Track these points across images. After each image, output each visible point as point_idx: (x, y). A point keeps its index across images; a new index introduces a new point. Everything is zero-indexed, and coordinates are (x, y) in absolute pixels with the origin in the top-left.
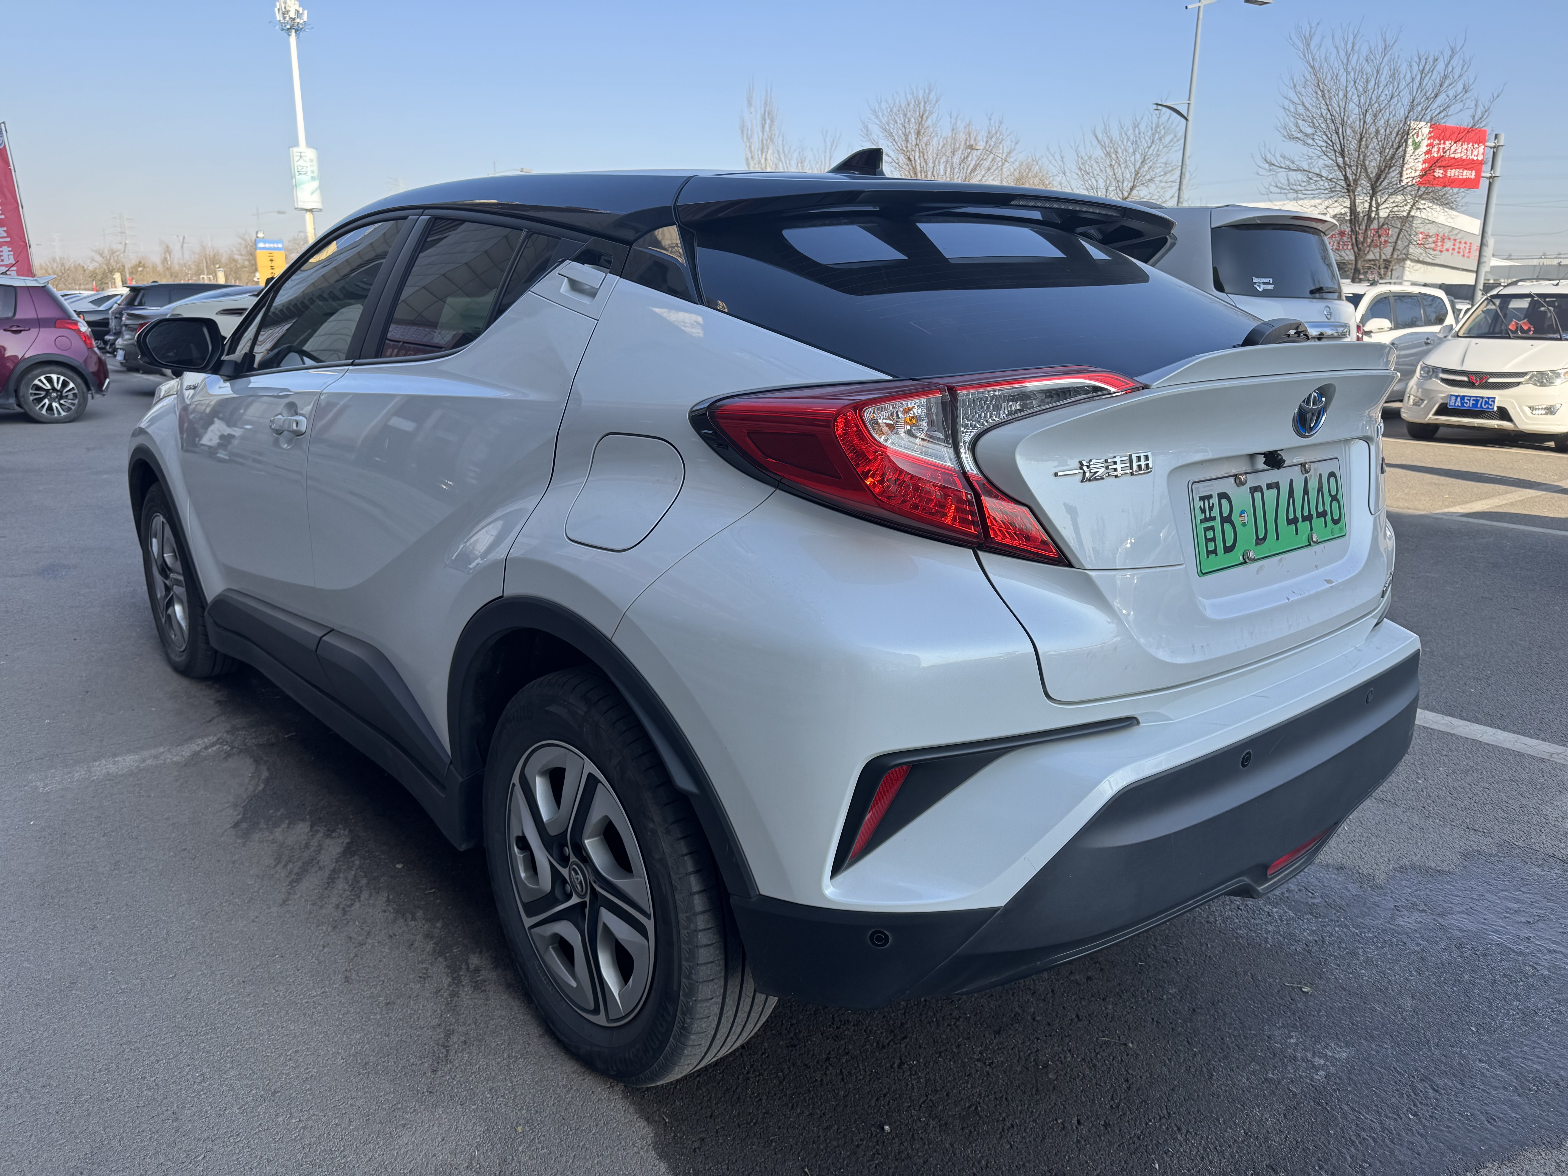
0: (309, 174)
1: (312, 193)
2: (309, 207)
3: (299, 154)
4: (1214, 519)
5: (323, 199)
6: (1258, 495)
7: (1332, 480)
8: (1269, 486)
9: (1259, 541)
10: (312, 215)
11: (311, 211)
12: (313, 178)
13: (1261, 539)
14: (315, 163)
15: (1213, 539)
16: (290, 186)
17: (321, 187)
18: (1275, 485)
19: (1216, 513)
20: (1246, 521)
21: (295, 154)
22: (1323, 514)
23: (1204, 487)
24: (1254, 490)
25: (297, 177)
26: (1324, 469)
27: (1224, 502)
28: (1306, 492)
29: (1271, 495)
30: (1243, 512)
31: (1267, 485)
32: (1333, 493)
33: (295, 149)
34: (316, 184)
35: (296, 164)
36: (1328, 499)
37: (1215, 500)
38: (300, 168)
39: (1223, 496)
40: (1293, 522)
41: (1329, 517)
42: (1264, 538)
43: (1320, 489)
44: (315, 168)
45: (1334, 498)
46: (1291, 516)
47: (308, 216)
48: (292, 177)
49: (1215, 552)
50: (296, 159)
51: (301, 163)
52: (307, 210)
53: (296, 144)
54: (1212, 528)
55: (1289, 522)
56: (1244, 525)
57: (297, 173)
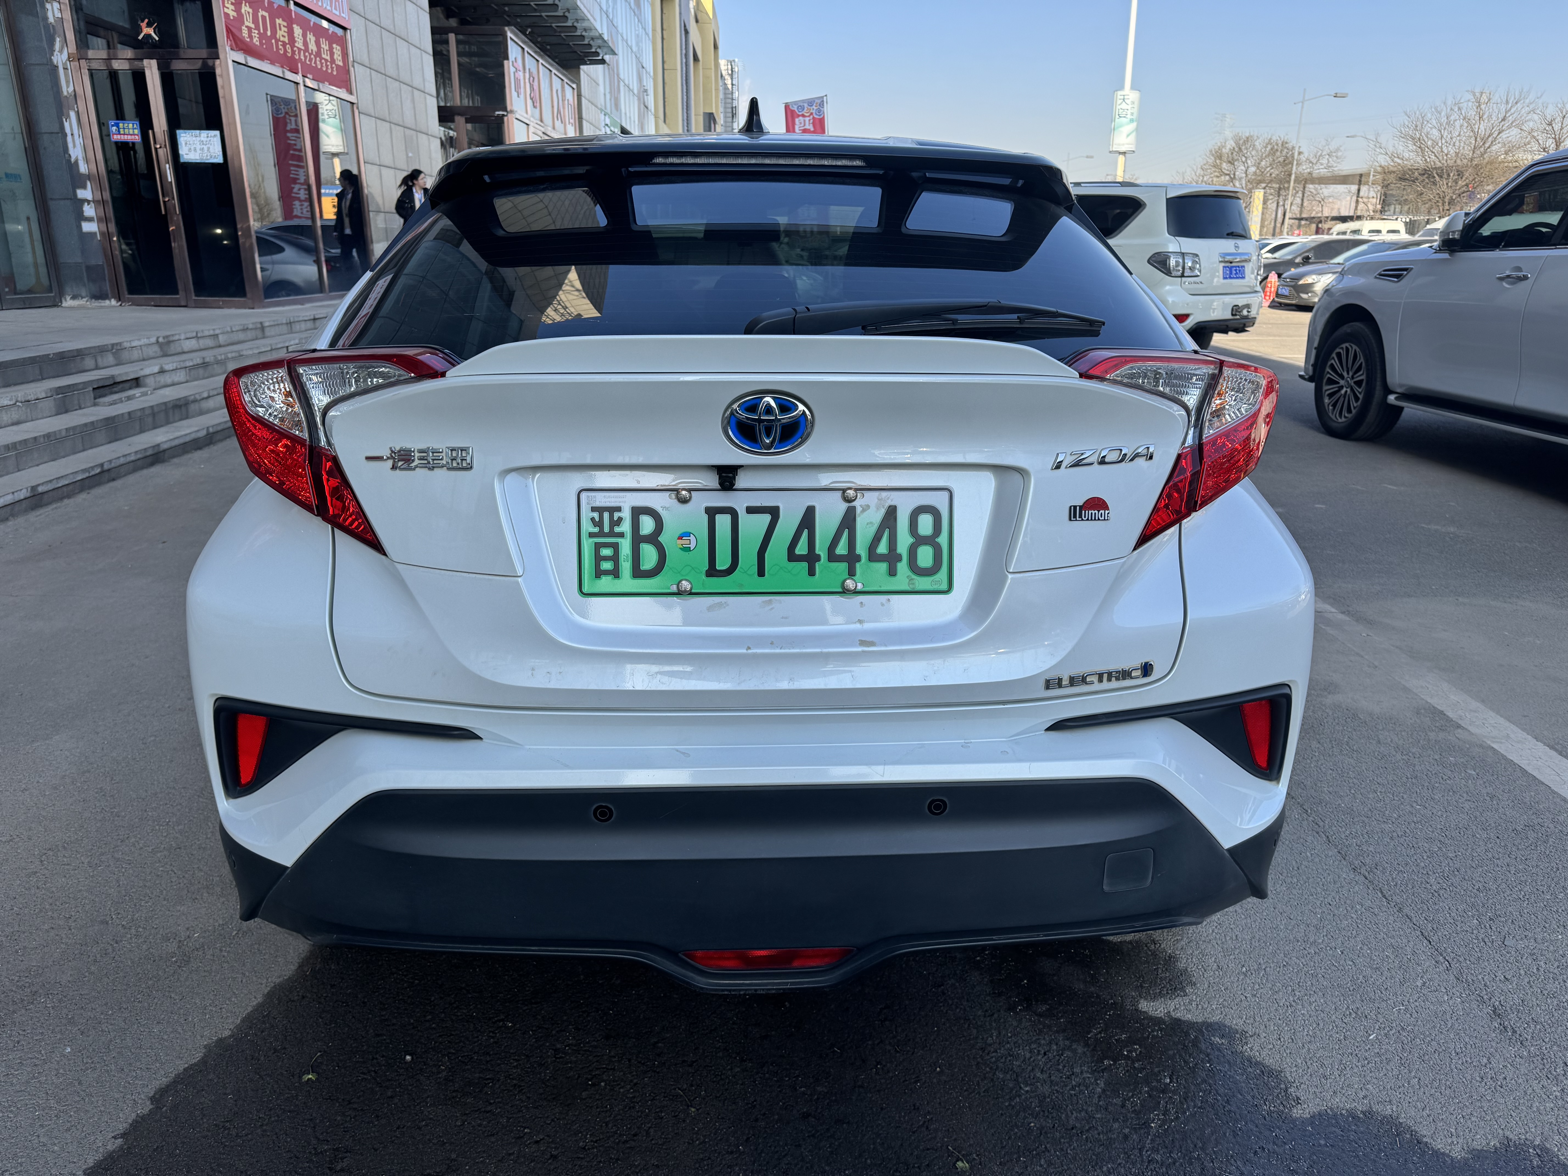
0: (1129, 116)
1: (1128, 136)
2: (1123, 149)
3: (1122, 97)
4: (621, 535)
5: (1139, 140)
6: (724, 517)
7: (926, 517)
8: (751, 510)
10: (1124, 158)
11: (1124, 153)
12: (1132, 121)
13: (719, 572)
14: (1136, 106)
16: (1110, 131)
17: (1137, 129)
18: (769, 510)
21: (1119, 97)
22: (888, 558)
25: (1117, 120)
26: (911, 501)
28: (847, 524)
31: (747, 508)
32: (926, 531)
33: (1120, 93)
34: (1134, 125)
35: (1118, 107)
36: (905, 541)
38: (1121, 111)
40: (805, 559)
41: (901, 565)
42: (726, 572)
43: (888, 524)
44: (1135, 111)
45: (925, 541)
46: (801, 552)
47: (1121, 158)
48: (1112, 120)
50: (1119, 102)
51: (1124, 106)
52: (1120, 153)
53: (1122, 88)
55: (794, 559)
57: (1117, 117)
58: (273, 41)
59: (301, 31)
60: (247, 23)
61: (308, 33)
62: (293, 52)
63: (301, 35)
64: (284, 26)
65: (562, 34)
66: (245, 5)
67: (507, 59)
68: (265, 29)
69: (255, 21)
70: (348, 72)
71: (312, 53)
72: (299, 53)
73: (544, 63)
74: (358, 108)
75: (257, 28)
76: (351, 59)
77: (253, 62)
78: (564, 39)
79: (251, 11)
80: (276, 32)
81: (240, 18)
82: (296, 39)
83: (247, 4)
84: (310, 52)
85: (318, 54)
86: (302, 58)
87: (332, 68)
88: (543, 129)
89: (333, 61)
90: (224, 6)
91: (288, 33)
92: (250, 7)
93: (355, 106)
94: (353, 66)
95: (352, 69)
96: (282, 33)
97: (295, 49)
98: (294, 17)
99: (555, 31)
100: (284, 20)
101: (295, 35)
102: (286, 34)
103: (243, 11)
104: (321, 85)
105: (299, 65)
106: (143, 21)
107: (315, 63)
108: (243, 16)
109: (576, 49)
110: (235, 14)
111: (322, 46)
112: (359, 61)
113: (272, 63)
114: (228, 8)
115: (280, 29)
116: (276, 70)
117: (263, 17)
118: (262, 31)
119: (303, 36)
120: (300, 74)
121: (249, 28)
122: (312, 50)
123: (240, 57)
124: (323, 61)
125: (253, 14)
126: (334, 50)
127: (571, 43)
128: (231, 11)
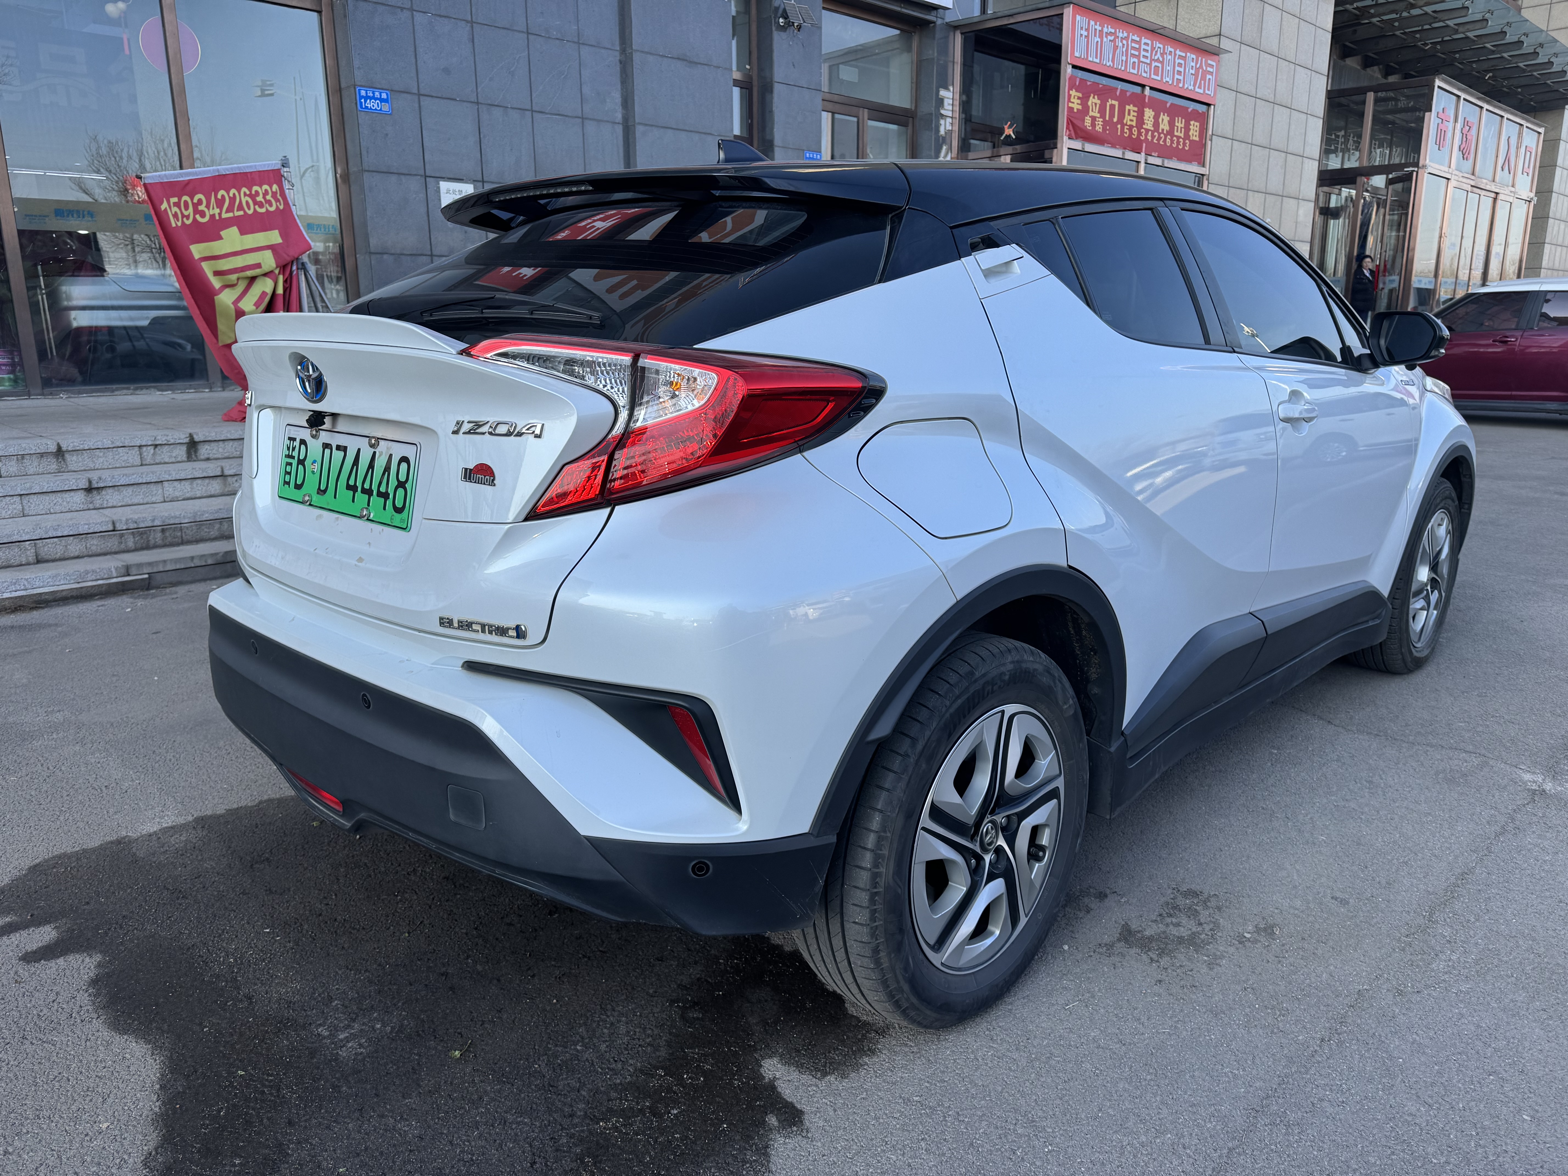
4: (293, 458)
6: (327, 451)
7: (404, 466)
8: (339, 448)
9: (322, 492)
13: (322, 491)
15: (290, 473)
18: (343, 448)
19: (295, 454)
20: (315, 470)
22: (385, 496)
23: (295, 431)
24: (326, 446)
26: (399, 451)
27: (303, 447)
28: (371, 466)
29: (338, 455)
30: (315, 462)
31: (337, 446)
32: (402, 478)
36: (393, 483)
37: (297, 443)
39: (303, 442)
40: (353, 488)
41: (389, 503)
42: (325, 491)
43: (387, 469)
45: (401, 485)
46: (352, 483)
49: (288, 483)
54: (291, 464)
55: (349, 487)
56: (313, 472)
58: (1119, 126)
59: (1153, 113)
60: (1091, 114)
61: (1162, 114)
62: (1140, 133)
63: (1152, 117)
64: (1134, 111)
65: (1535, 73)
66: (1094, 98)
67: (1430, 110)
68: (1112, 115)
69: (1102, 111)
70: (1205, 145)
71: (1163, 132)
72: (1146, 135)
73: (1491, 108)
74: (1208, 180)
75: (1103, 115)
76: (1210, 132)
77: (1090, 147)
78: (1538, 78)
79: (1098, 102)
80: (1124, 118)
81: (1085, 110)
82: (1145, 121)
83: (1096, 97)
84: (1160, 131)
85: (1171, 132)
86: (1149, 138)
87: (1184, 144)
88: (1473, 183)
89: (1187, 136)
90: (1069, 101)
91: (1137, 117)
92: (1098, 99)
93: (1205, 178)
94: (1211, 140)
95: (1209, 143)
96: (1131, 117)
97: (1143, 130)
98: (1147, 101)
99: (1524, 71)
100: (1134, 106)
101: (1146, 117)
102: (1134, 119)
103: (1090, 103)
104: (1166, 161)
105: (1144, 145)
106: (1006, 124)
107: (1165, 141)
108: (1089, 107)
109: (1556, 87)
110: (1080, 107)
111: (1177, 124)
112: (1219, 134)
113: (1113, 146)
114: (1073, 103)
115: (1129, 114)
116: (1118, 153)
117: (1112, 107)
118: (1107, 118)
119: (1154, 118)
120: (1143, 154)
121: (1094, 119)
122: (1163, 130)
123: (1077, 145)
124: (1175, 138)
125: (1100, 105)
126: (1191, 127)
127: (1548, 82)
128: (1076, 105)
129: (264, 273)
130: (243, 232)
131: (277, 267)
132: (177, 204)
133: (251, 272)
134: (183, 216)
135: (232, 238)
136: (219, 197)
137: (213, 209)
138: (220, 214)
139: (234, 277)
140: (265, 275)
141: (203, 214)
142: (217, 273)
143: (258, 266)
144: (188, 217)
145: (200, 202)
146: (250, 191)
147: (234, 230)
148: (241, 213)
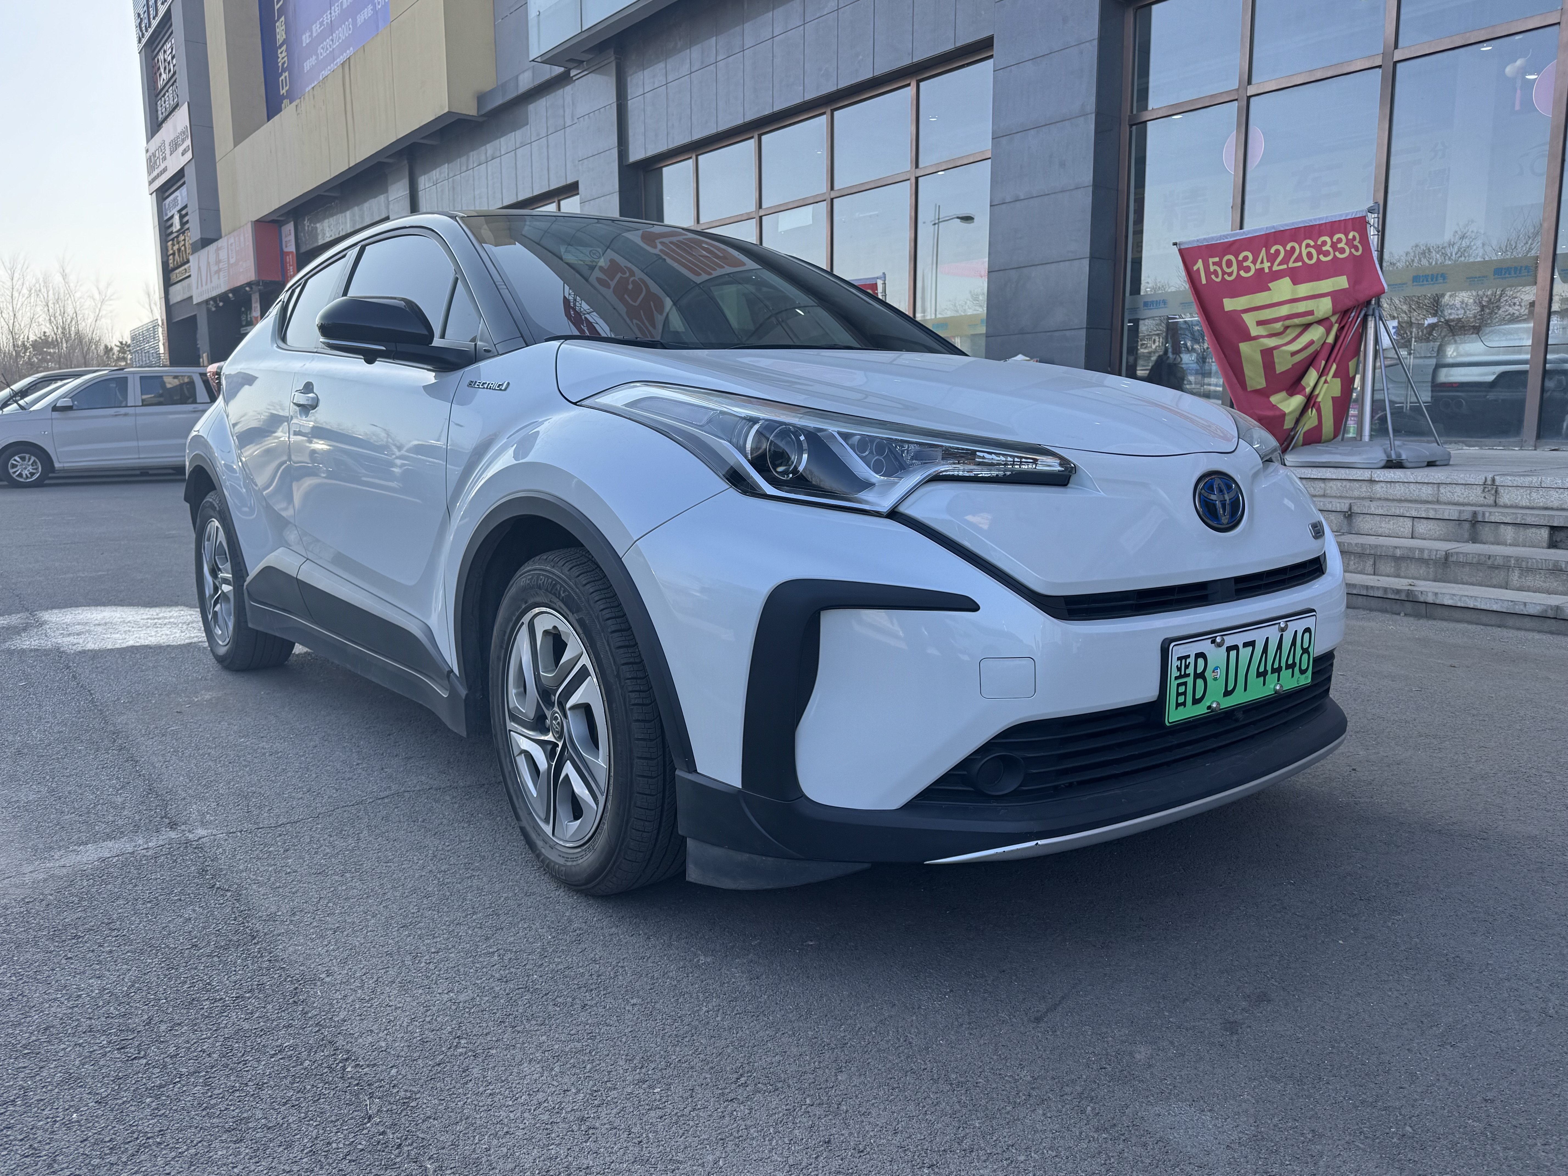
129: (1317, 320)
130: (1295, 282)
131: (1334, 313)
132: (1219, 264)
133: (1300, 319)
134: (1224, 273)
135: (1283, 289)
136: (1272, 251)
137: (1262, 262)
138: (1270, 268)
139: (1278, 326)
140: (1320, 322)
141: (1247, 269)
142: (1260, 323)
143: (1311, 313)
144: (1230, 274)
145: (1246, 258)
146: (1316, 242)
147: (1287, 280)
148: (1300, 264)
